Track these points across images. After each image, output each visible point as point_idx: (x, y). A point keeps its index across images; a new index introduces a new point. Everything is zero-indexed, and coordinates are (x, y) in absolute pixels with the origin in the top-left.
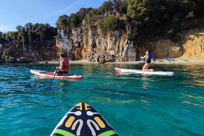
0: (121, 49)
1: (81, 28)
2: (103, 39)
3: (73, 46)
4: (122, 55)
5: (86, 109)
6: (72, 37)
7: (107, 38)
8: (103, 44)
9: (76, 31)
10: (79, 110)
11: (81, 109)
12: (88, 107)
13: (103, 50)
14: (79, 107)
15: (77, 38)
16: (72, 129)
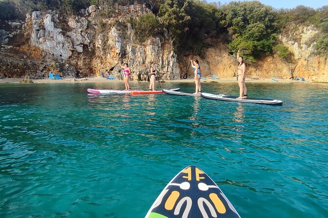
0: (166, 63)
1: (87, 19)
2: (139, 46)
3: (73, 51)
4: (167, 72)
5: (198, 178)
6: (72, 34)
7: (145, 46)
8: (141, 53)
9: (79, 24)
10: (186, 180)
11: (190, 178)
12: (201, 175)
13: (139, 62)
14: (187, 175)
15: (82, 36)
16: (175, 214)
